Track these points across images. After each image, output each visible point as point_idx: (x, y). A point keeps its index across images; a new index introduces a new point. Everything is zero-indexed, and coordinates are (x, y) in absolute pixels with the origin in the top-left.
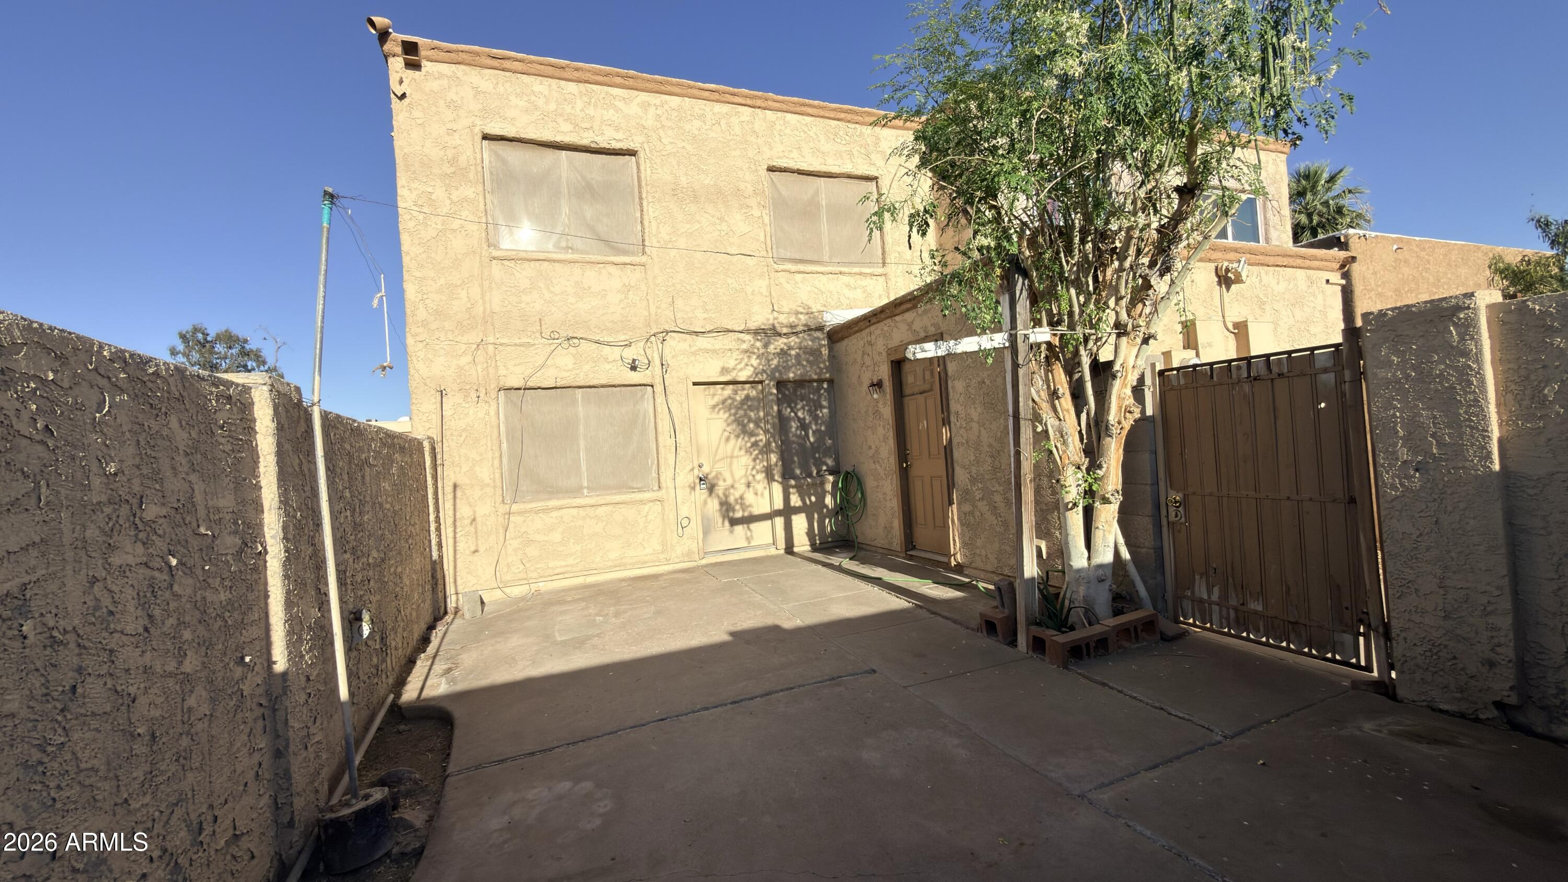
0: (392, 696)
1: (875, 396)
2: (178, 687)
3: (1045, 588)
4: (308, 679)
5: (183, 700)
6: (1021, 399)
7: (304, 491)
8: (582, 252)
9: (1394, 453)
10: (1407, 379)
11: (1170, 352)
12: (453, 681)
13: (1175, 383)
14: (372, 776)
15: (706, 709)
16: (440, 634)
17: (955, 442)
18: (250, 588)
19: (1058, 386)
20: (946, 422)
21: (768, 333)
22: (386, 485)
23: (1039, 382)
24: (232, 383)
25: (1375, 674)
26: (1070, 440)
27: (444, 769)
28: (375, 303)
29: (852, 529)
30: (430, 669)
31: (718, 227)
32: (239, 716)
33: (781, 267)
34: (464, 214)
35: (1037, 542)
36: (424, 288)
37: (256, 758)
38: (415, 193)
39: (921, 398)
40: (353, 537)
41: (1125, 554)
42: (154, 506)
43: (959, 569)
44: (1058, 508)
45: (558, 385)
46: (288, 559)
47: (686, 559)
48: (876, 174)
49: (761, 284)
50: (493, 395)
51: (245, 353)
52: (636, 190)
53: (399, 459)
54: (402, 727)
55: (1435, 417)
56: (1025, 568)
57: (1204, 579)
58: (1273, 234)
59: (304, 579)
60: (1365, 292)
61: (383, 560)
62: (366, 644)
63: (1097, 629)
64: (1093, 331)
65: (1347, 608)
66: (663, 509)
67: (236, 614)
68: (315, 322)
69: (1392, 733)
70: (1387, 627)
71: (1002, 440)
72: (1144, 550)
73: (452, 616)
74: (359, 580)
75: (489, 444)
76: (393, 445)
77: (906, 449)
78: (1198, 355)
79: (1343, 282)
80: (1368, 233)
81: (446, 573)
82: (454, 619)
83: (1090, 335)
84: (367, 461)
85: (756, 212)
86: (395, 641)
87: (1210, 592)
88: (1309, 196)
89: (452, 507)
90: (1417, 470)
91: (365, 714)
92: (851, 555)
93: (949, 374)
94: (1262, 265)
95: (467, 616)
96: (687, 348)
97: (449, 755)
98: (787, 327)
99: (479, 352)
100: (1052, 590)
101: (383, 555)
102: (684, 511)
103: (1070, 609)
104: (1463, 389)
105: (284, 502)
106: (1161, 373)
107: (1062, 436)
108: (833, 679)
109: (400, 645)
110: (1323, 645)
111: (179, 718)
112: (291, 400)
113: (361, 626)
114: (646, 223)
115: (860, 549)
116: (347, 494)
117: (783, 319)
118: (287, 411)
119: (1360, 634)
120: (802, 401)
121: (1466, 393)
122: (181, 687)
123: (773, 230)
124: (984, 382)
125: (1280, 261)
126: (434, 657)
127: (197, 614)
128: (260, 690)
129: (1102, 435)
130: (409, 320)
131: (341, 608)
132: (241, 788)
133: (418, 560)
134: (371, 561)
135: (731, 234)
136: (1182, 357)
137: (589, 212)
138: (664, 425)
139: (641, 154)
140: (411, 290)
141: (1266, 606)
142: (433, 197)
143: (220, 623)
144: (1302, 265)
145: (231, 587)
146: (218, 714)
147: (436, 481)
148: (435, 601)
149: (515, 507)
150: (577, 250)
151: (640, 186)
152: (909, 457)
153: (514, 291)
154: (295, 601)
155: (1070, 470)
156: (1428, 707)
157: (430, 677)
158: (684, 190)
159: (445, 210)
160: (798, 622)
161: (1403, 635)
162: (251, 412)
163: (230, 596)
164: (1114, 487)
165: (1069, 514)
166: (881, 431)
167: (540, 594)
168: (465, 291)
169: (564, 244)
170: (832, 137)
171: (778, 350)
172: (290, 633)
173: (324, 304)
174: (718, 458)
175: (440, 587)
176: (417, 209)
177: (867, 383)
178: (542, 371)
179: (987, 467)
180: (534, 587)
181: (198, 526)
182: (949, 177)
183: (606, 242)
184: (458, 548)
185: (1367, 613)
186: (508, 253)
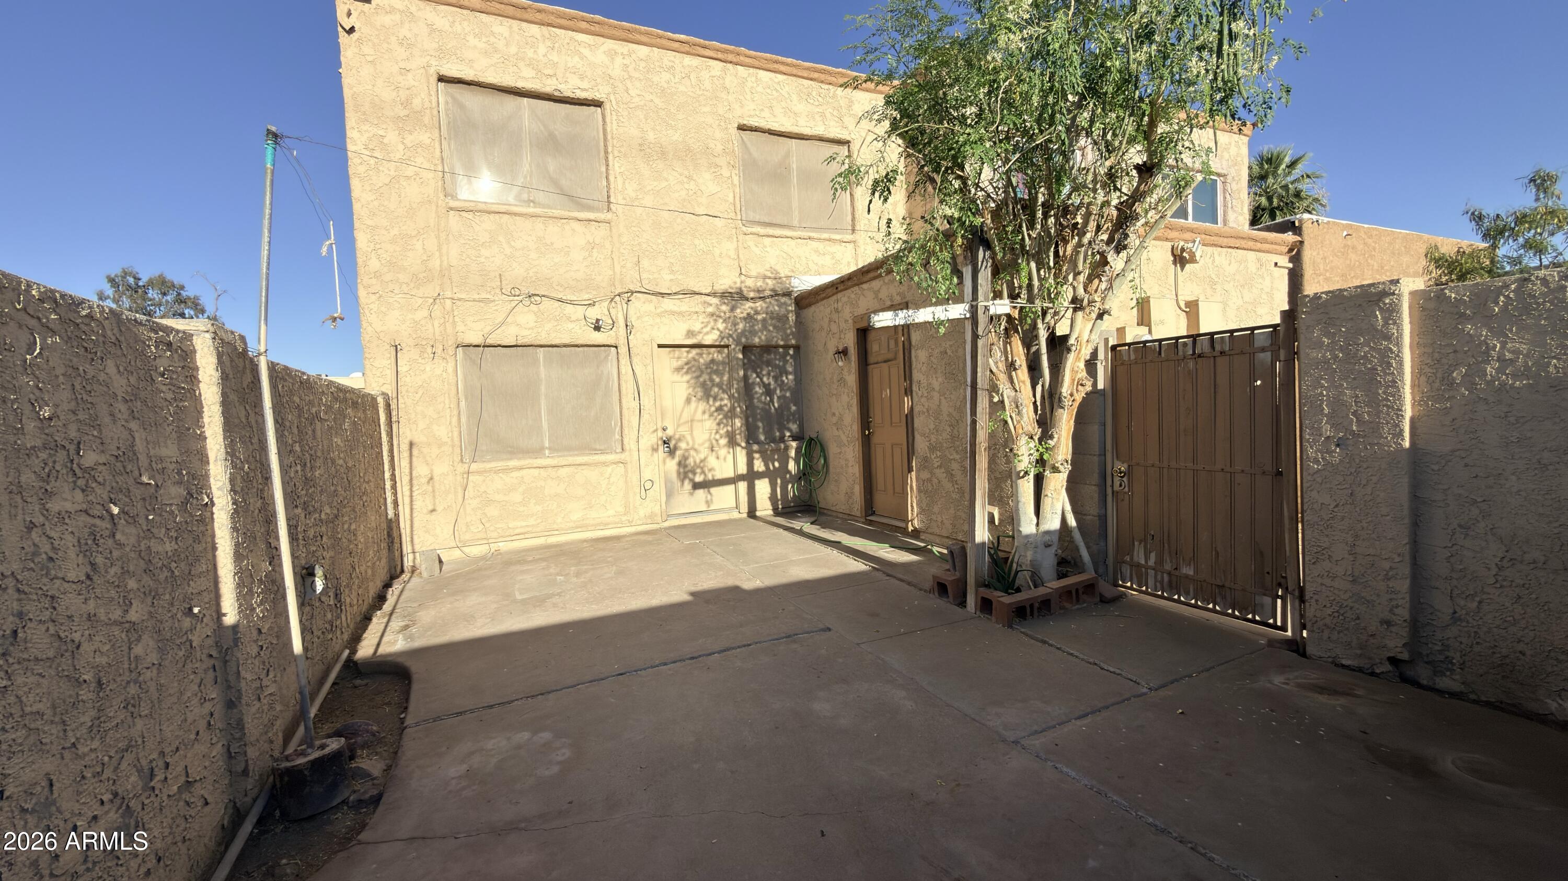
0: (347, 652)
1: (840, 363)
2: (123, 636)
3: (996, 553)
4: (260, 631)
5: (130, 649)
6: (979, 370)
7: (252, 444)
8: (544, 206)
9: (1320, 429)
10: (1335, 360)
11: (1124, 328)
12: (411, 637)
13: (1125, 358)
14: (327, 728)
15: (665, 664)
16: (397, 593)
17: (916, 410)
18: (197, 540)
19: (1016, 358)
20: (908, 391)
21: (735, 297)
22: (337, 440)
23: (998, 354)
24: (173, 329)
25: (1289, 633)
26: (1024, 411)
27: (402, 721)
28: (324, 250)
29: (814, 495)
30: (386, 627)
31: (687, 186)
32: (189, 666)
33: (750, 230)
34: (419, 160)
35: (989, 508)
36: (376, 237)
37: (208, 706)
38: (366, 135)
39: (885, 365)
40: (304, 492)
41: (1072, 522)
42: (92, 453)
43: (916, 534)
44: (1010, 476)
45: (519, 343)
46: (236, 511)
47: (649, 521)
48: (848, 138)
49: (729, 247)
50: (451, 351)
51: (180, 300)
52: (602, 144)
53: (352, 414)
54: (358, 682)
55: (1357, 396)
56: (977, 533)
57: (1142, 545)
58: (1231, 216)
59: (253, 532)
60: (1314, 276)
61: (336, 517)
62: (320, 599)
63: (1041, 591)
64: (1051, 305)
65: (1268, 573)
66: (626, 471)
67: (183, 565)
68: (260, 269)
69: (1299, 685)
70: (1302, 590)
71: (961, 410)
72: (1089, 517)
73: (409, 575)
74: (311, 536)
75: (447, 402)
76: (345, 400)
77: (868, 417)
78: (1150, 332)
79: (1291, 265)
80: (1321, 219)
81: (403, 531)
82: (411, 577)
83: (1048, 308)
84: (317, 415)
85: (726, 172)
86: (349, 598)
87: (1147, 558)
88: (1270, 180)
89: (408, 466)
90: (1338, 445)
91: (320, 668)
92: (813, 519)
93: (913, 343)
94: (1216, 245)
95: (425, 575)
96: (653, 309)
97: (406, 708)
98: (754, 291)
99: (436, 307)
100: (1001, 555)
101: (336, 512)
102: (647, 475)
103: (1017, 572)
104: (1383, 370)
105: (231, 453)
106: (1114, 348)
107: (1017, 407)
108: (789, 636)
109: (355, 602)
110: (1245, 606)
111: (126, 666)
112: (236, 349)
113: (313, 581)
114: (611, 178)
115: (822, 514)
116: (297, 448)
117: (750, 283)
118: (232, 361)
119: (1278, 597)
120: (768, 366)
121: (1386, 374)
122: (127, 636)
123: (742, 191)
124: (946, 353)
125: (1232, 242)
126: (391, 615)
127: (142, 564)
128: (210, 642)
129: (1055, 406)
130: (361, 270)
131: (293, 562)
132: (193, 736)
133: (373, 518)
134: (323, 516)
135: (699, 193)
136: (1135, 334)
137: (552, 165)
138: (628, 387)
139: (607, 106)
140: (362, 239)
141: (1196, 571)
142: (386, 141)
143: (166, 573)
144: (1254, 248)
145: (176, 538)
146: (166, 663)
147: (392, 438)
148: (391, 559)
149: (474, 467)
150: (539, 204)
151: (605, 139)
152: (872, 424)
153: (473, 244)
154: (245, 554)
155: (1024, 439)
156: (1332, 663)
157: (386, 634)
158: (651, 146)
159: (398, 156)
160: (758, 583)
161: (1316, 597)
162: (193, 360)
163: (176, 547)
164: (1064, 457)
165: (1020, 481)
166: (845, 398)
167: (501, 554)
168: (420, 242)
169: (525, 196)
170: (805, 97)
171: (745, 315)
172: (240, 586)
173: (269, 250)
174: (682, 421)
175: (397, 546)
176: (368, 153)
177: (832, 350)
178: (503, 328)
179: (945, 435)
180: (494, 547)
181: (141, 475)
182: (918, 144)
183: (570, 197)
184: (414, 507)
185: (1285, 578)
186: (467, 204)
